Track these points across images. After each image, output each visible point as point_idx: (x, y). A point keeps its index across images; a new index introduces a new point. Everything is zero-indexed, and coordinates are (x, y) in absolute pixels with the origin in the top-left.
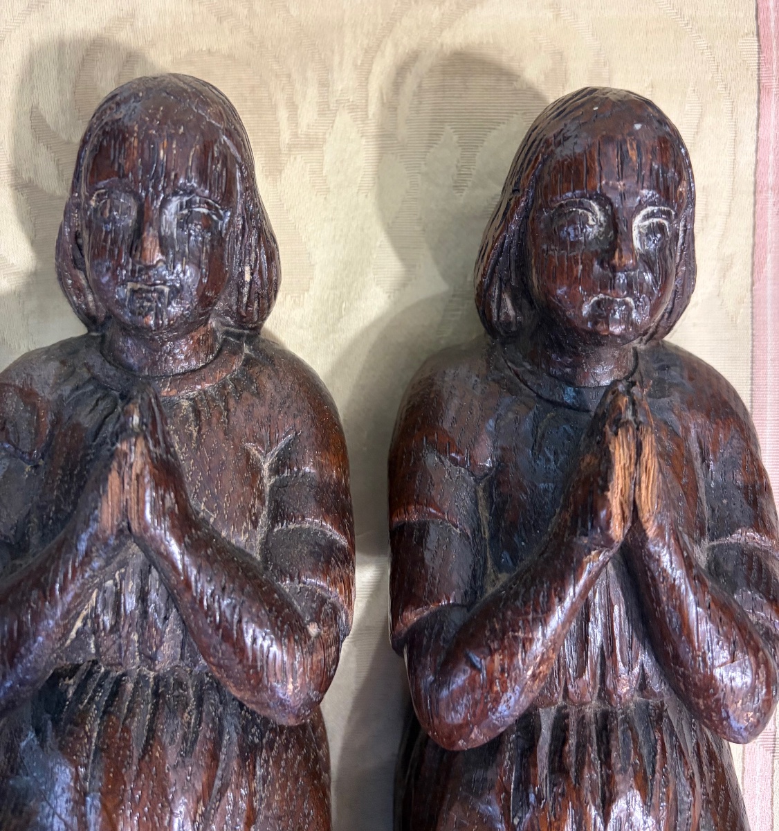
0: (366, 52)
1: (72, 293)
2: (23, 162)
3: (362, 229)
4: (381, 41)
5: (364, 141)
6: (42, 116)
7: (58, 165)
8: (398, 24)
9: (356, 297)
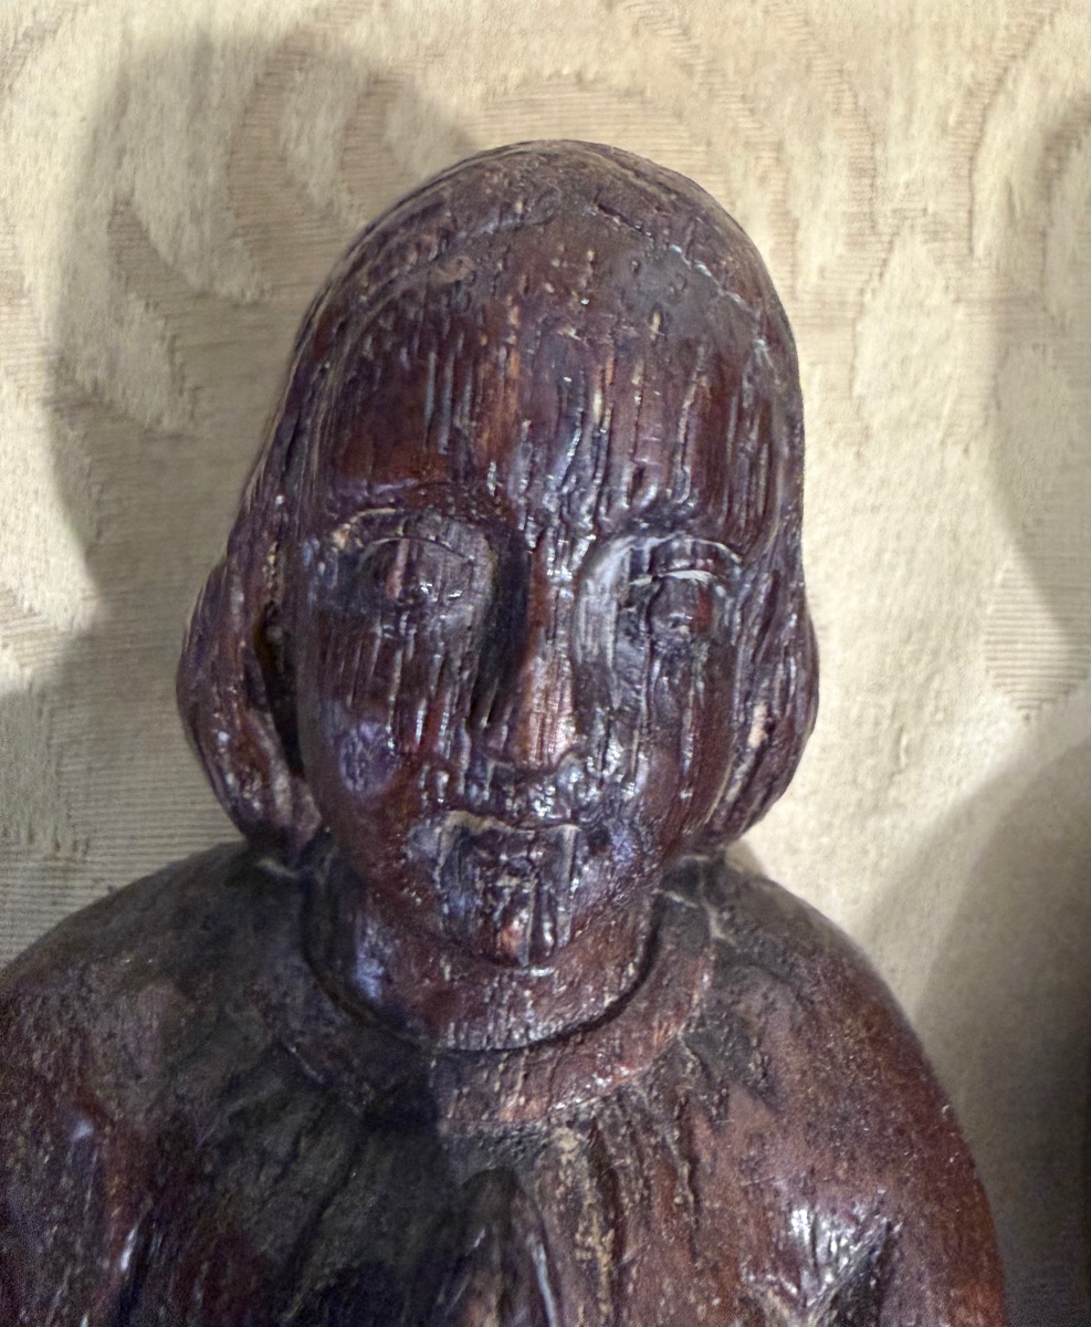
0: (970, 93)
1: (226, 765)
2: (80, 341)
3: (955, 538)
4: (1006, 70)
5: (960, 314)
6: (138, 224)
7: (172, 351)
8: (1047, 28)
9: (940, 716)
